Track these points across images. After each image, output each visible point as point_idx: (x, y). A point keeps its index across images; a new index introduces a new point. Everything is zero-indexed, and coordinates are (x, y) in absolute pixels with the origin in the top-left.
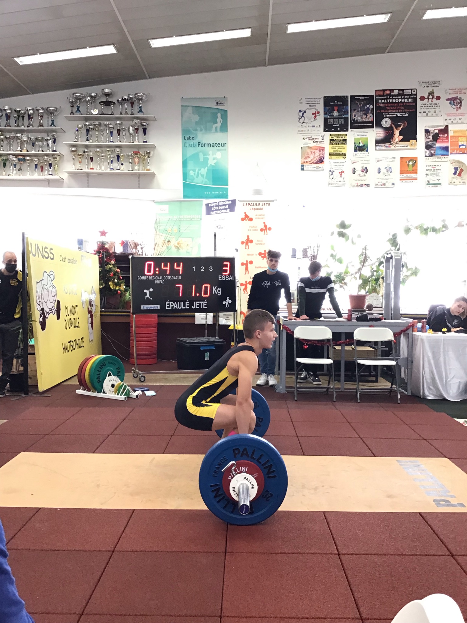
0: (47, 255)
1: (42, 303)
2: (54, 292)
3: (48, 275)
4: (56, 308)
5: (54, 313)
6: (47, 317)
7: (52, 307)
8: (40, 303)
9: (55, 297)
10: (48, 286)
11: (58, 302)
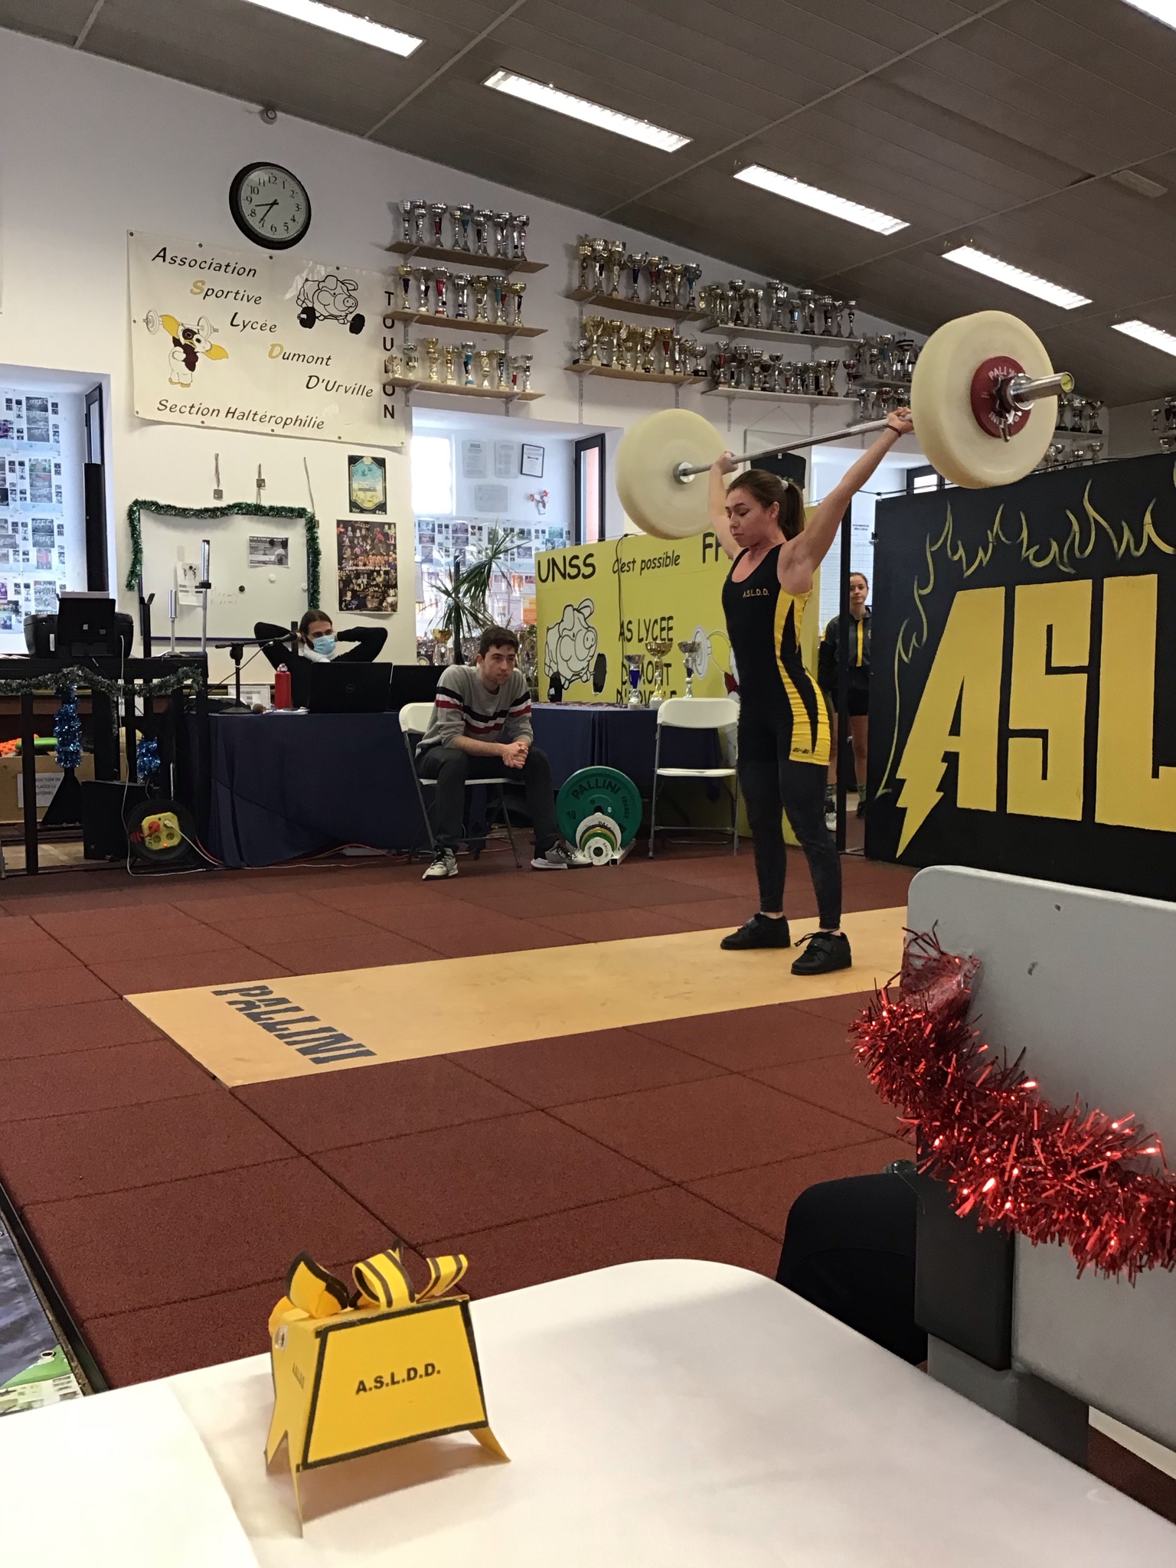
0: (574, 572)
1: (557, 664)
2: (590, 640)
3: (574, 609)
4: (592, 669)
5: (584, 679)
6: (566, 686)
7: (583, 669)
8: (552, 663)
9: (593, 649)
10: (575, 630)
11: (601, 658)
